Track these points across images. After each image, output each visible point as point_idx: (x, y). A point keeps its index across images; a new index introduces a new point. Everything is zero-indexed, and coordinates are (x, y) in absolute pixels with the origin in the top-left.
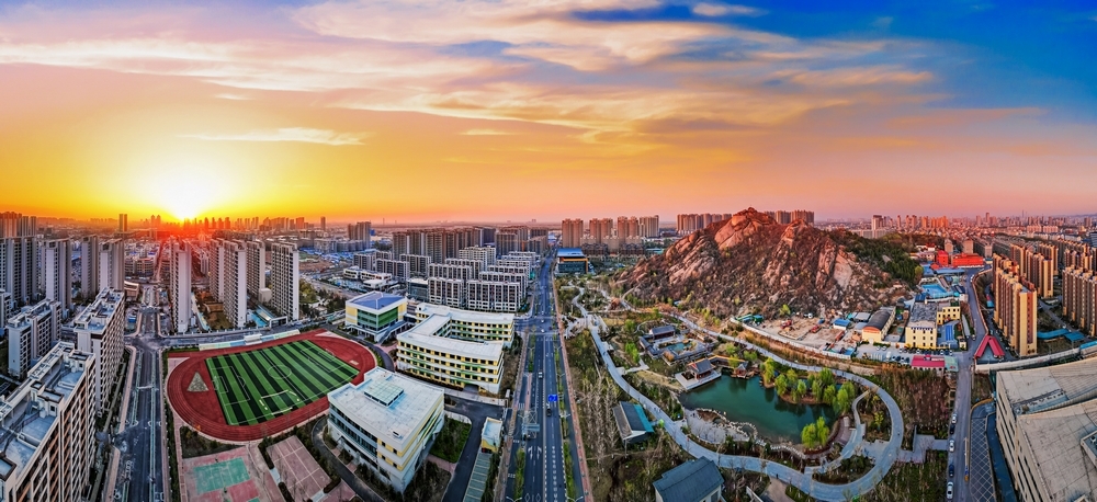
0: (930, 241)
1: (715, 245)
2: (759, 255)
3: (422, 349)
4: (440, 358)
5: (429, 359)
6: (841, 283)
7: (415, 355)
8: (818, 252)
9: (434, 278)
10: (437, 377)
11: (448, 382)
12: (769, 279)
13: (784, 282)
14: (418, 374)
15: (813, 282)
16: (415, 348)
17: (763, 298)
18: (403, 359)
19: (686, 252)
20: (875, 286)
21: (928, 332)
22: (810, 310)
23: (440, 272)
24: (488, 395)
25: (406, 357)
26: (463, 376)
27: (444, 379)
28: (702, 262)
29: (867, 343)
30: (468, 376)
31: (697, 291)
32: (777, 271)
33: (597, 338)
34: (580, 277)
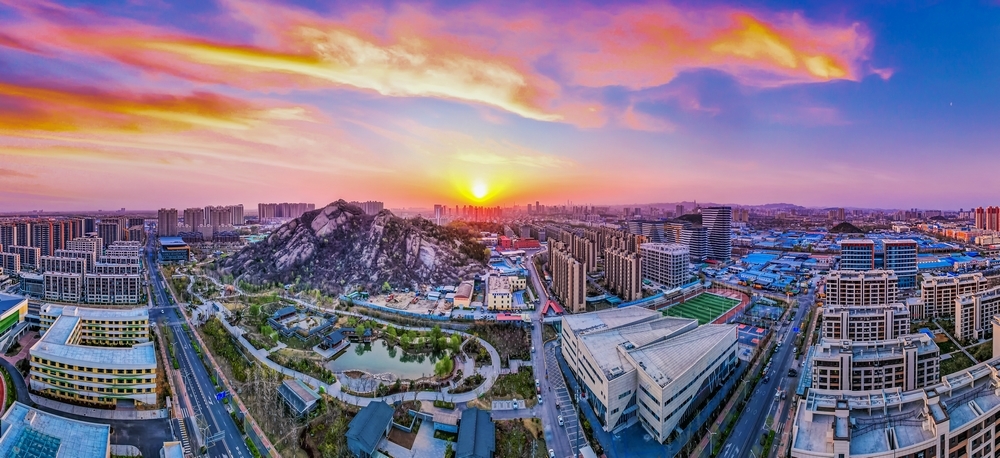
0: (491, 228)
1: (313, 232)
2: (355, 240)
3: (62, 365)
4: (86, 374)
5: (71, 376)
6: (427, 263)
7: (53, 373)
8: (405, 237)
9: (48, 273)
10: (82, 397)
11: (95, 401)
12: (366, 262)
13: (381, 262)
14: (58, 394)
15: (404, 263)
16: (53, 363)
17: (365, 278)
18: (37, 378)
19: (288, 239)
20: (455, 265)
21: (505, 297)
22: (406, 285)
23: (54, 266)
24: (146, 407)
25: (42, 375)
26: (115, 391)
27: (91, 398)
28: (304, 248)
29: (457, 308)
30: (121, 391)
31: (303, 274)
32: (373, 255)
33: (226, 324)
34: (185, 264)
